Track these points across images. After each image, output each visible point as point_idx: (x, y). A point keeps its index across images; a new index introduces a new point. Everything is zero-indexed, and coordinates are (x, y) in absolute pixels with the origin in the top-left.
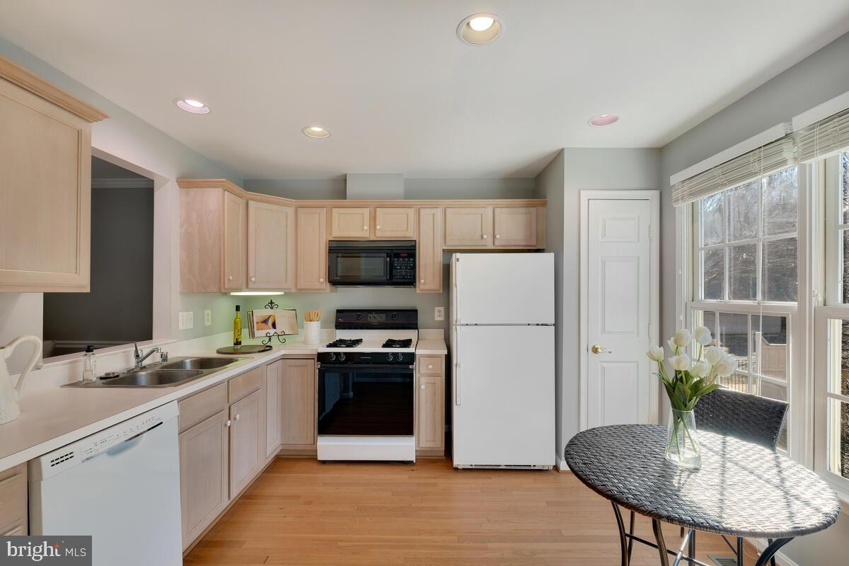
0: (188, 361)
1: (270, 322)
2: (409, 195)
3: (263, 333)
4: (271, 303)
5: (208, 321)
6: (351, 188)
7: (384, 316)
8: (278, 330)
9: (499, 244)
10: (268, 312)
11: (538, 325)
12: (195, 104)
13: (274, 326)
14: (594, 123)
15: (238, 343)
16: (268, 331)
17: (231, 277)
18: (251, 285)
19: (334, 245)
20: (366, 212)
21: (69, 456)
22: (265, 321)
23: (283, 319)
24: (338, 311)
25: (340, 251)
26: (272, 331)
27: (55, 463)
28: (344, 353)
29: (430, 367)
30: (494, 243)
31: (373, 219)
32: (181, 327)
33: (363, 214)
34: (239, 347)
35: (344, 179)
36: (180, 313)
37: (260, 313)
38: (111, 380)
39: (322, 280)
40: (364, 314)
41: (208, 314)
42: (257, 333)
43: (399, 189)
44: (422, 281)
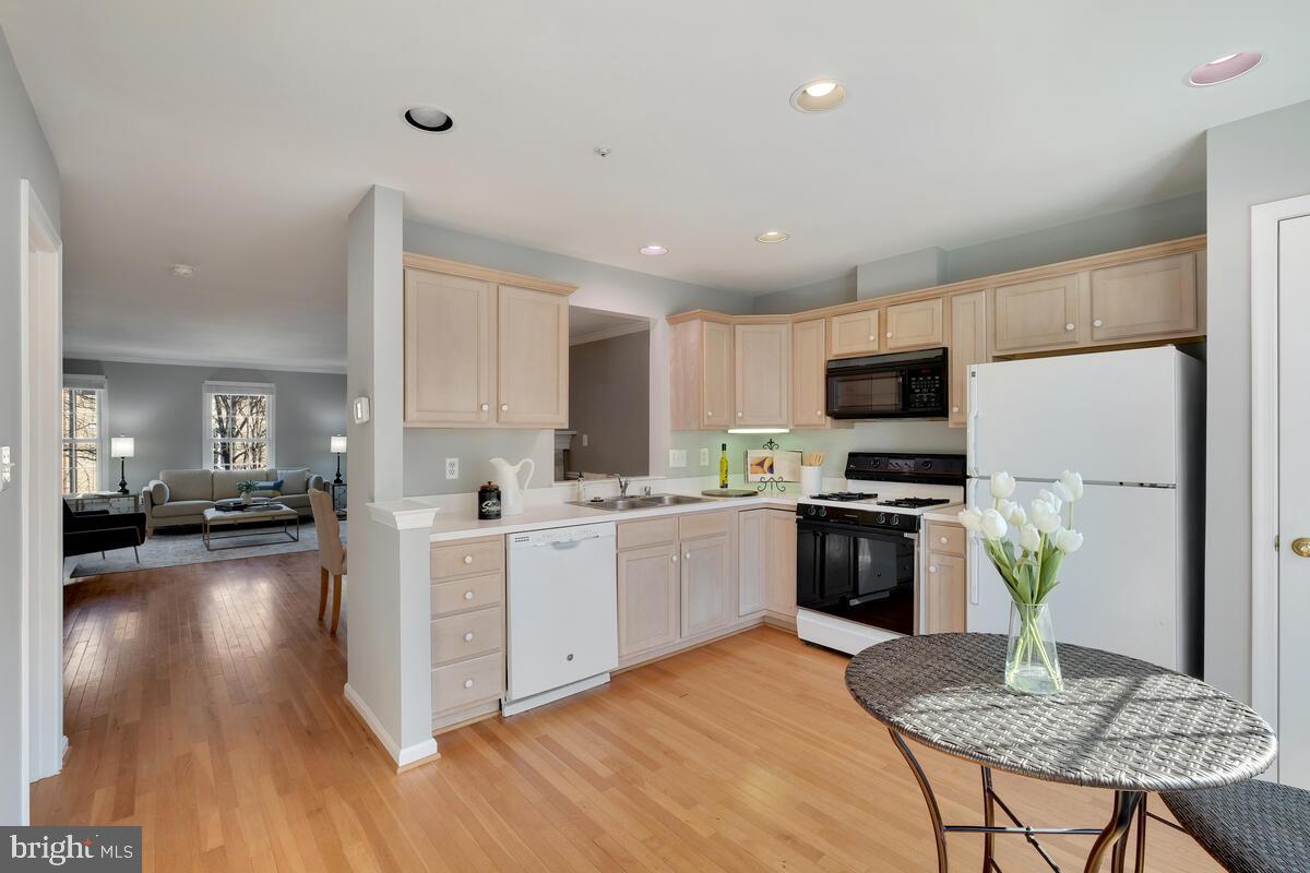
0: (667, 498)
1: (767, 465)
2: (947, 277)
3: (757, 477)
4: (771, 442)
5: (704, 460)
6: (863, 285)
7: (911, 463)
8: (776, 476)
9: (1102, 337)
10: (765, 453)
11: (1142, 485)
12: (655, 249)
13: (771, 469)
14: (1199, 79)
15: (724, 486)
16: (763, 475)
17: (710, 414)
18: (738, 422)
19: (833, 365)
20: (874, 315)
21: (526, 539)
22: (761, 464)
23: (782, 461)
24: (851, 455)
25: (840, 373)
26: (768, 476)
27: (518, 540)
28: (826, 507)
29: (944, 540)
30: (1092, 334)
31: (883, 323)
32: (671, 465)
33: (869, 319)
34: (724, 489)
35: (852, 275)
36: (671, 451)
37: (757, 454)
38: (597, 503)
39: (819, 413)
40: (883, 459)
41: (704, 454)
42: (752, 477)
43: (930, 270)
44: (955, 409)
